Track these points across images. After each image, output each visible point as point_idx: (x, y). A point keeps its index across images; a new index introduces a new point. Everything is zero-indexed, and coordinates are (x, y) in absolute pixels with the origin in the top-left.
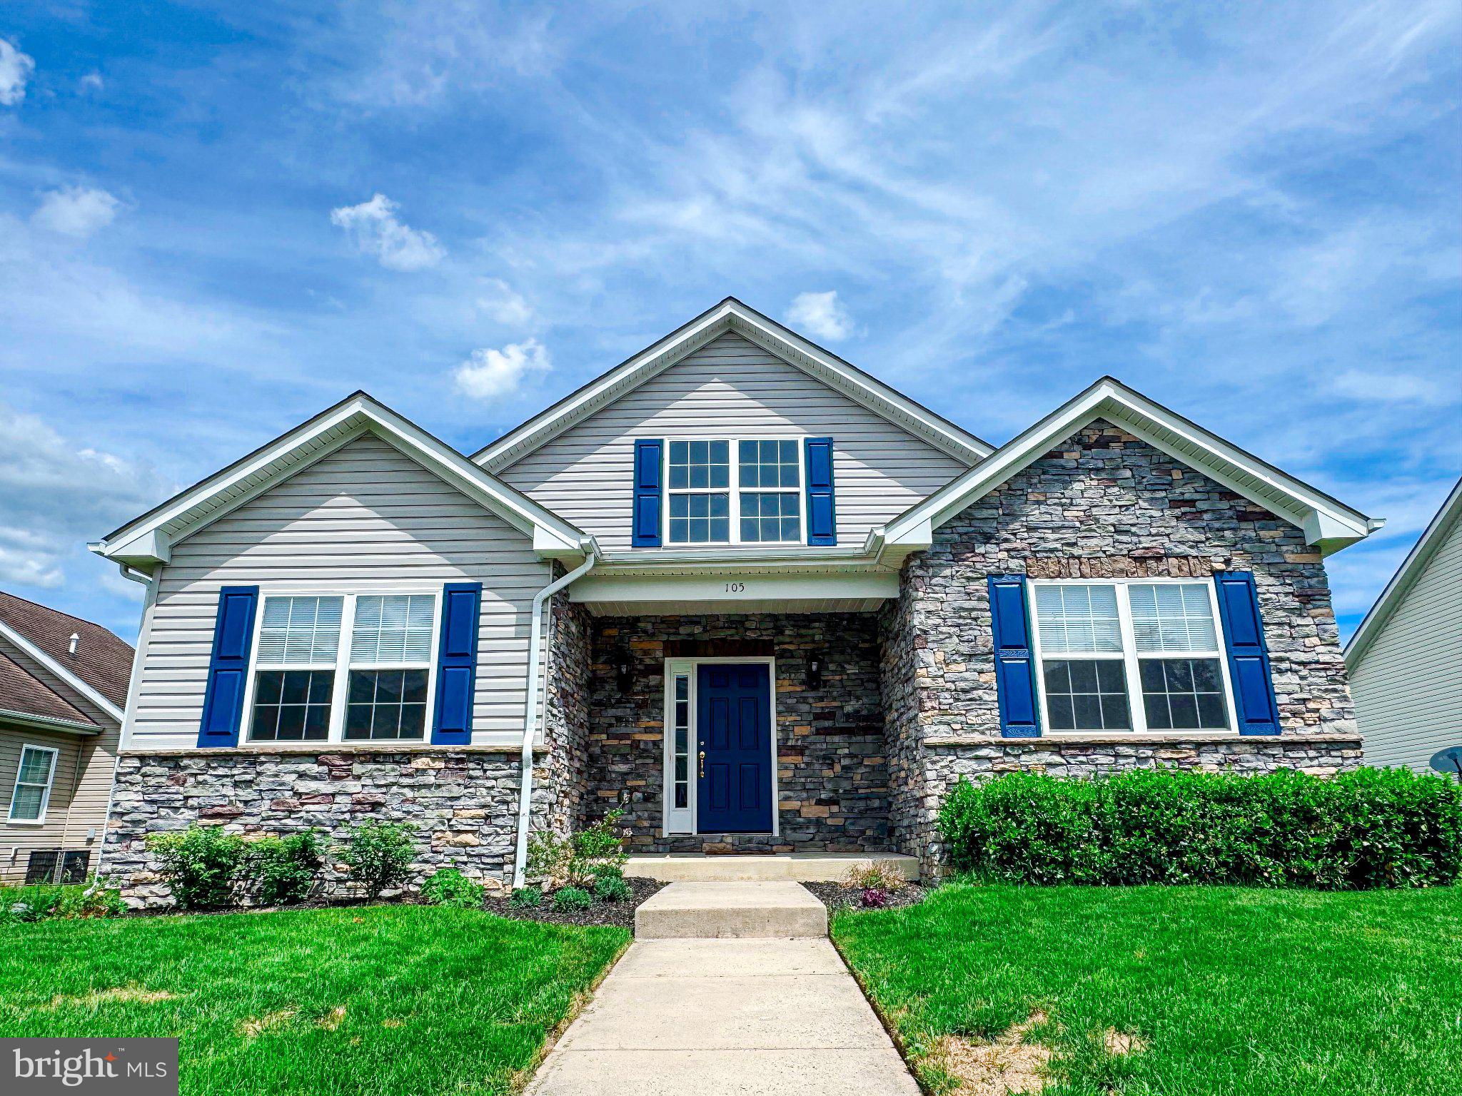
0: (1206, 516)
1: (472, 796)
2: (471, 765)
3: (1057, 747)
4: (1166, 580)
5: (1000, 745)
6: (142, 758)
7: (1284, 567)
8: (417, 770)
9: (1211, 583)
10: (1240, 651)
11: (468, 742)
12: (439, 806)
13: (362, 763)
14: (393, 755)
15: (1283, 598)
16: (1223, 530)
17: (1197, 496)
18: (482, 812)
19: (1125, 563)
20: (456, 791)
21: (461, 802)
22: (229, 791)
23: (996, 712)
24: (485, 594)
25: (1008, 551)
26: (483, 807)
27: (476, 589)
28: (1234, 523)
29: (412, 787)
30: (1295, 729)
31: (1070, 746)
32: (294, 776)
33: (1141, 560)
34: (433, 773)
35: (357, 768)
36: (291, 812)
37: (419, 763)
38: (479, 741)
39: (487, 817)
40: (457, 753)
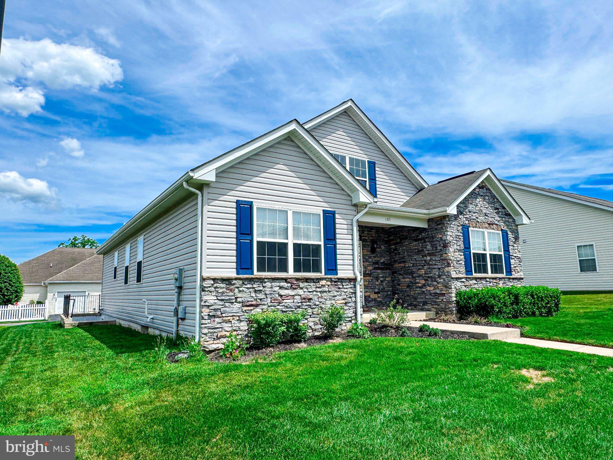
0: (500, 213)
1: (341, 295)
2: (339, 284)
3: (476, 279)
4: (493, 231)
5: (466, 278)
6: (215, 280)
7: (512, 230)
8: (322, 285)
9: (500, 232)
10: (506, 253)
11: (337, 274)
12: (330, 299)
13: (302, 282)
14: (313, 279)
15: (513, 239)
16: (503, 218)
17: (499, 207)
18: (344, 301)
19: (487, 225)
20: (336, 293)
21: (336, 298)
22: (253, 295)
23: (464, 268)
24: (337, 216)
25: (466, 218)
26: (344, 299)
27: (333, 213)
28: (505, 216)
29: (320, 292)
30: (515, 275)
31: (479, 278)
32: (278, 288)
33: (489, 224)
34: (327, 286)
35: (302, 285)
36: (280, 303)
37: (323, 282)
38: (341, 274)
39: (346, 303)
40: (335, 279)
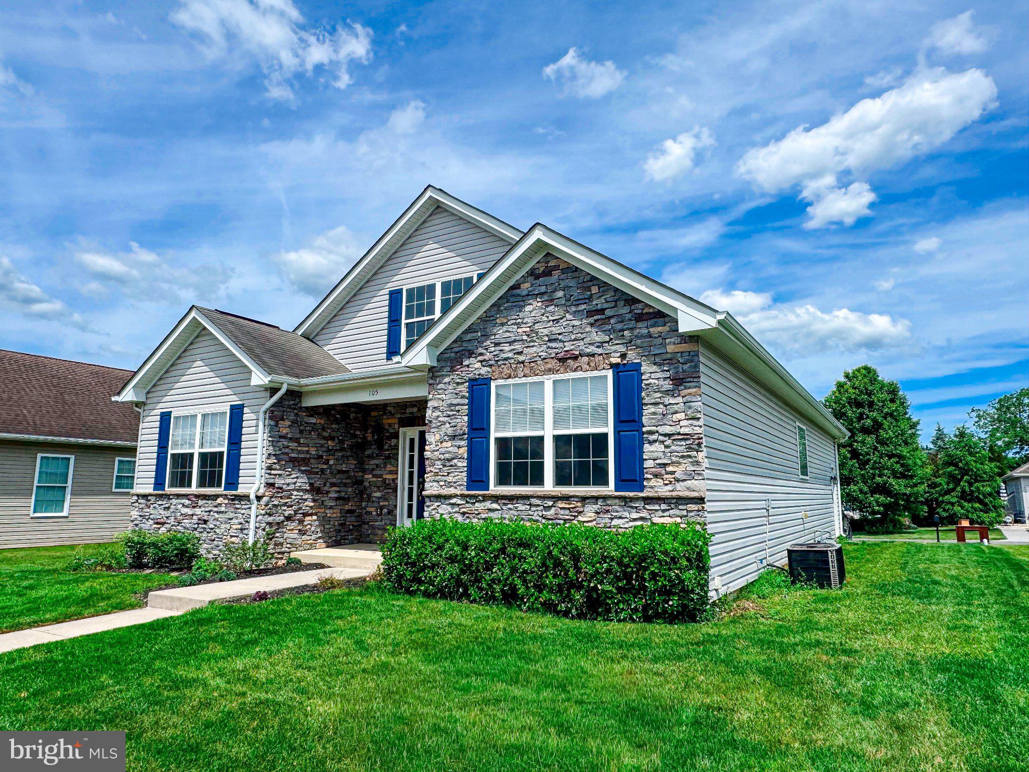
0: (612, 321)
1: (237, 518)
2: (237, 502)
3: (496, 498)
4: (579, 374)
5: (463, 496)
6: (138, 496)
7: (665, 357)
8: (219, 504)
9: (610, 374)
10: (625, 426)
11: (236, 489)
12: (226, 523)
13: (202, 499)
14: (209, 496)
15: (661, 382)
16: (623, 330)
17: (605, 306)
18: (239, 526)
19: (553, 364)
20: (231, 515)
21: (233, 521)
22: (162, 512)
23: (465, 474)
24: (246, 410)
25: (481, 362)
26: (241, 524)
27: (242, 407)
28: (632, 324)
29: (217, 512)
30: (656, 487)
31: (504, 497)
32: (181, 505)
33: (563, 360)
34: (224, 505)
35: (200, 503)
36: (179, 523)
37: (220, 500)
38: (241, 490)
39: (241, 529)
40: (231, 496)
